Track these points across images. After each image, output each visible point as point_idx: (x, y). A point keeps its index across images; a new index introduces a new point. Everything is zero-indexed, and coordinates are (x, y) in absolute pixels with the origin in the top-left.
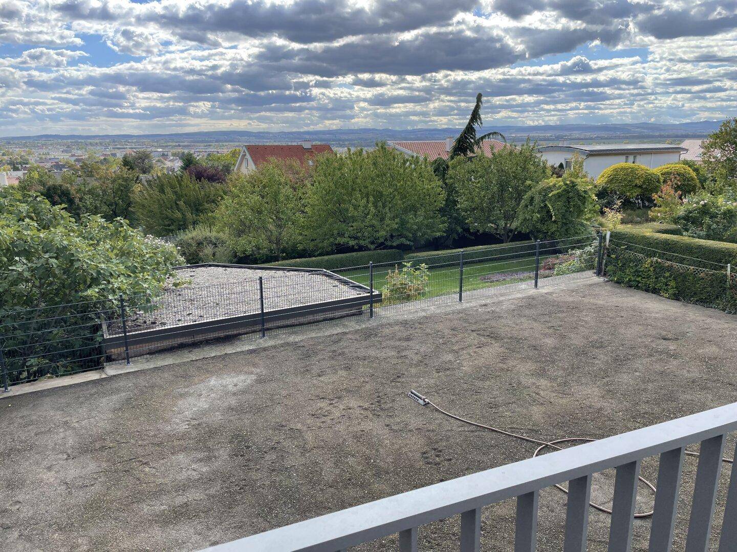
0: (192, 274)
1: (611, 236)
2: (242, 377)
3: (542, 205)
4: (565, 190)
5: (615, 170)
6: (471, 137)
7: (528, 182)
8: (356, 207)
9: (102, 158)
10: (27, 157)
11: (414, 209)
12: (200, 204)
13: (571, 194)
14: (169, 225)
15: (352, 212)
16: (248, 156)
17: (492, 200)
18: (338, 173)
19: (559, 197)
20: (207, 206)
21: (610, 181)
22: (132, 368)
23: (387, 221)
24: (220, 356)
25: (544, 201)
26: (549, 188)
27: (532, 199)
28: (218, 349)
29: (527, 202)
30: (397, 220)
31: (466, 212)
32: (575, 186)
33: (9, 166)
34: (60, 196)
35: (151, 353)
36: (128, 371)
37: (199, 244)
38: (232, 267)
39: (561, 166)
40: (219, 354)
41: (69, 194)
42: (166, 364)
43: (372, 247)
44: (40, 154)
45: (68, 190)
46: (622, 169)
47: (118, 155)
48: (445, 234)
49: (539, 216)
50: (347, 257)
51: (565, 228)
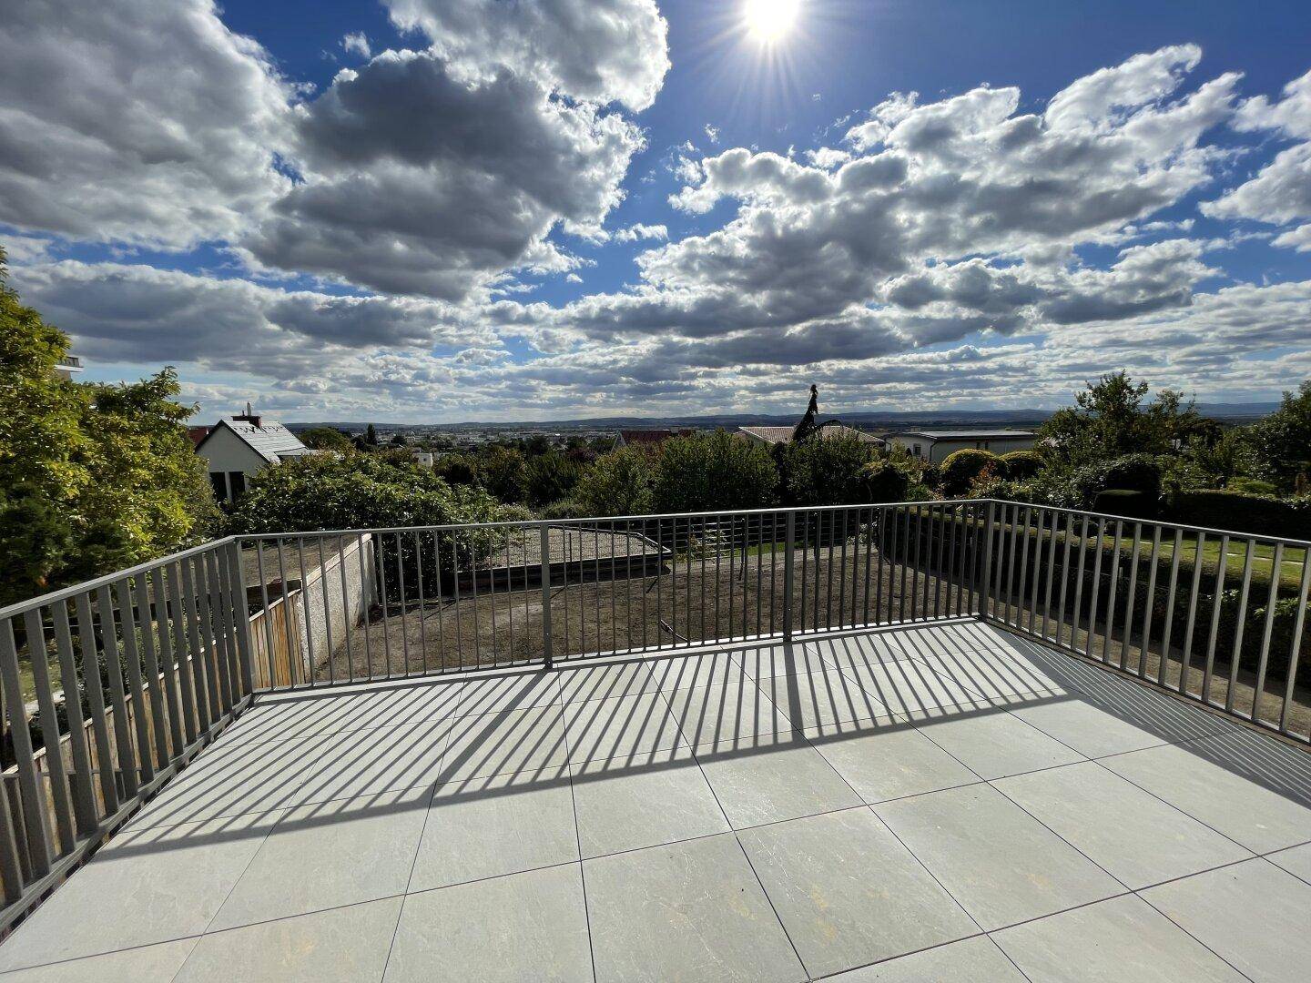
5: (959, 455)
16: (623, 440)
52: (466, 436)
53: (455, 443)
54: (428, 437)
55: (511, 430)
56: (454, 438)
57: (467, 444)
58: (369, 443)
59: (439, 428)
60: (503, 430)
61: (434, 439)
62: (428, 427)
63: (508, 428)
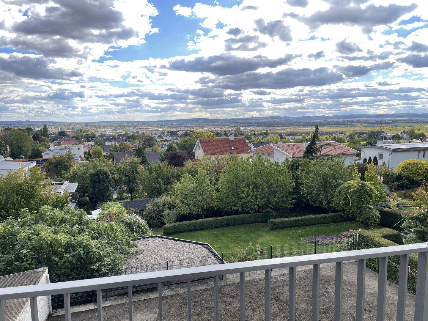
0: (147, 243)
1: (359, 236)
2: (151, 315)
3: (345, 197)
4: (358, 189)
5: (407, 164)
6: (314, 147)
7: (340, 181)
8: (243, 192)
9: (132, 134)
10: (95, 133)
11: (274, 192)
12: (169, 179)
13: (362, 191)
14: (153, 191)
15: (240, 194)
16: (200, 145)
17: (318, 189)
18: (235, 172)
19: (355, 192)
20: (172, 180)
21: (403, 171)
22: (108, 304)
23: (259, 200)
24: (146, 300)
25: (346, 194)
26: (349, 186)
27: (340, 192)
28: (146, 295)
29: (337, 193)
30: (265, 199)
31: (305, 195)
32: (365, 186)
33: (85, 139)
34: (102, 175)
35: (117, 295)
36: (106, 305)
37: (164, 205)
38: (166, 239)
39: (375, 158)
40: (146, 298)
41: (107, 174)
42: (123, 302)
43: (251, 212)
44: (101, 132)
45: (106, 172)
46: (411, 163)
47: (139, 132)
48: (294, 206)
49: (343, 202)
50: (237, 217)
51: (359, 210)
52: (104, 130)
53: (97, 135)
54: (81, 130)
55: (132, 126)
56: (96, 131)
57: (104, 135)
58: (44, 136)
59: (87, 125)
60: (127, 126)
61: (84, 132)
62: (81, 124)
63: (130, 124)
